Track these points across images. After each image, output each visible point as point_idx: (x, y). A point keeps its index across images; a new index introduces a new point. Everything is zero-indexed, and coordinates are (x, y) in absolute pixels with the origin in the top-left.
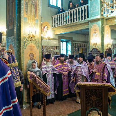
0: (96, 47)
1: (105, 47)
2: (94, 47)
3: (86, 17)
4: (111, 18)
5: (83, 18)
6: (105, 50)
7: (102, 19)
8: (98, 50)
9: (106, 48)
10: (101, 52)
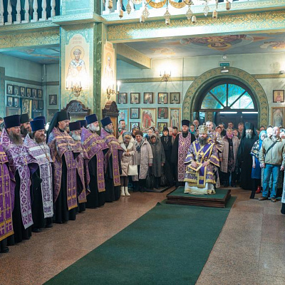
0: (79, 99)
1: (102, 100)
2: (74, 98)
3: (53, 12)
4: (121, 24)
5: (44, 13)
6: (103, 106)
7: (98, 23)
8: (84, 106)
9: (105, 101)
10: (92, 113)
